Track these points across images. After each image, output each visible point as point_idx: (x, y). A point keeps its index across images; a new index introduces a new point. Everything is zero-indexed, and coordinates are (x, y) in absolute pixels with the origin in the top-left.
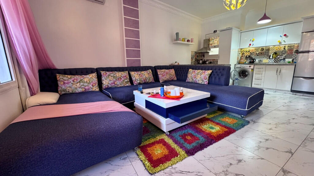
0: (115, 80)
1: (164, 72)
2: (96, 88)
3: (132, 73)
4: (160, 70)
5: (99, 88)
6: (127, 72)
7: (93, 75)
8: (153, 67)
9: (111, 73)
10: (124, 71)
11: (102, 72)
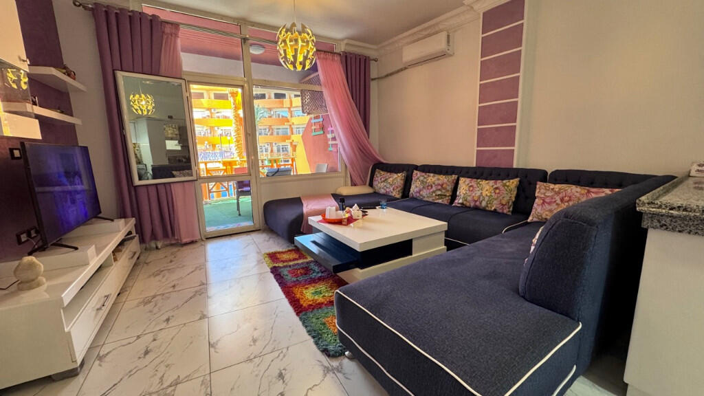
0: (422, 187)
1: (558, 193)
2: (396, 194)
3: (462, 180)
4: (545, 184)
5: (401, 195)
6: (454, 177)
7: (399, 175)
8: (545, 172)
9: (424, 174)
10: (451, 175)
11: (415, 172)
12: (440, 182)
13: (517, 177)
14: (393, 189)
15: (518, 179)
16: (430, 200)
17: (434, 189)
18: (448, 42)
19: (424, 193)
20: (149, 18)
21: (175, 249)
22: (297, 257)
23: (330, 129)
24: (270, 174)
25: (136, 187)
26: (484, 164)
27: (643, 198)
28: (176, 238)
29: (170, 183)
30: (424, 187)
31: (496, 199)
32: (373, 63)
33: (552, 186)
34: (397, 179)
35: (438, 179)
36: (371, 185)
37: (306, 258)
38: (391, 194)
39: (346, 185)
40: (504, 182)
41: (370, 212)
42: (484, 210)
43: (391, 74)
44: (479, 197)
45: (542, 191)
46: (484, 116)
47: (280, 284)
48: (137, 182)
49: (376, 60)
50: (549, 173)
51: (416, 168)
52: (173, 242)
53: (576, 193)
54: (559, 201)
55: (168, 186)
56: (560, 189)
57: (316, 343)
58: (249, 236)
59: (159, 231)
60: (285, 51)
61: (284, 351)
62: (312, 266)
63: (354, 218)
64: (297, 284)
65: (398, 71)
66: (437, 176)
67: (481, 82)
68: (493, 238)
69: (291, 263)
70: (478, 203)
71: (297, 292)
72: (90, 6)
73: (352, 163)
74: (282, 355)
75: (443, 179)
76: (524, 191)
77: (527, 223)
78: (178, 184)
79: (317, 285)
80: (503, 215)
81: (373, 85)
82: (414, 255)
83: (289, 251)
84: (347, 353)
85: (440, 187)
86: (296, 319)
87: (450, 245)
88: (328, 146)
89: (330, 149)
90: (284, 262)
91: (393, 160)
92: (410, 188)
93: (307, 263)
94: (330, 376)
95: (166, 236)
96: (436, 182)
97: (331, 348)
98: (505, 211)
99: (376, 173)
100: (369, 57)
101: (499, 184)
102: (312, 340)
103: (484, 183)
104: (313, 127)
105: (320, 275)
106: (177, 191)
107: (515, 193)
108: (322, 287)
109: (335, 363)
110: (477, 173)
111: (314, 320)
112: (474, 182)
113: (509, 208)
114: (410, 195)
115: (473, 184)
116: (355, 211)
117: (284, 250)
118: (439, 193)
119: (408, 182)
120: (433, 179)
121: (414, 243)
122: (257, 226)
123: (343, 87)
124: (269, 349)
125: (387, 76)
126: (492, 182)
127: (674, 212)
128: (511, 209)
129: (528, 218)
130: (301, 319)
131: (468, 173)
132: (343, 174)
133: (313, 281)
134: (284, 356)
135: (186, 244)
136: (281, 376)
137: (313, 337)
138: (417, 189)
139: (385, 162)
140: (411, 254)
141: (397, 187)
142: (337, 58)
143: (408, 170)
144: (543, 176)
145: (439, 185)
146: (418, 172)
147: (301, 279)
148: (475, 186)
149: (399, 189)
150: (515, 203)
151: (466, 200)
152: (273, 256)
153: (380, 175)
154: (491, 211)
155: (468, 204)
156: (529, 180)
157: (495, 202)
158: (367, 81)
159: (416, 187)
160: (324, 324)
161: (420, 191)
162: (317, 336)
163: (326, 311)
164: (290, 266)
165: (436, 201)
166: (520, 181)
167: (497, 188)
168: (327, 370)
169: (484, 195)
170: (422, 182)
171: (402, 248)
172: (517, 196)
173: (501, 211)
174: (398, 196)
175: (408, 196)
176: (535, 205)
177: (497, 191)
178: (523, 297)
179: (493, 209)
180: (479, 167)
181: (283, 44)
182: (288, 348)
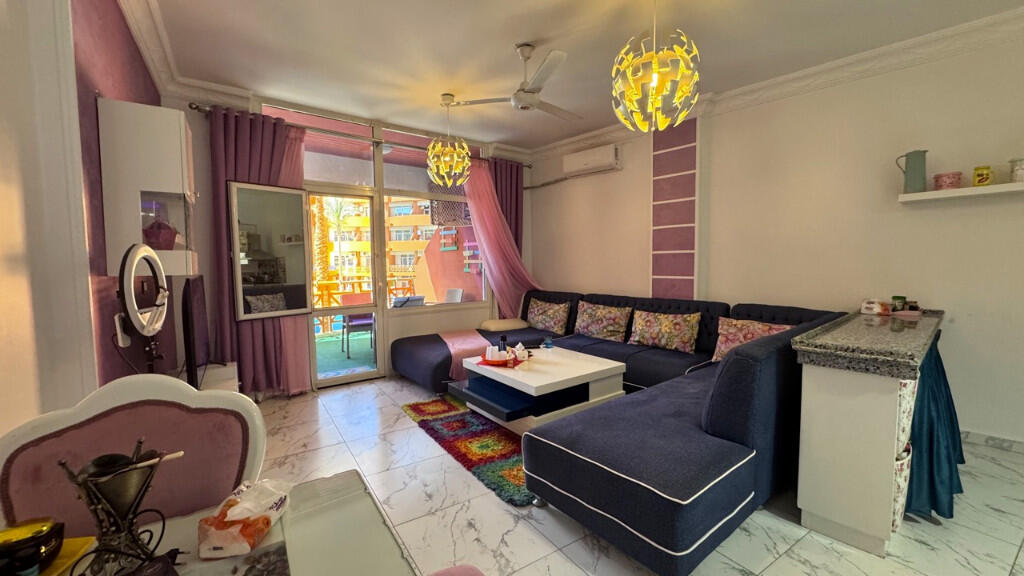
0: (590, 321)
1: (741, 330)
2: (558, 330)
3: (637, 313)
4: (727, 320)
5: (564, 331)
6: (628, 309)
7: (562, 306)
8: (728, 306)
9: (591, 306)
10: (625, 307)
11: (581, 303)
12: (612, 316)
13: (698, 311)
14: (555, 323)
15: (699, 314)
16: (601, 337)
17: (605, 323)
18: (616, 155)
19: (594, 329)
20: (273, 121)
21: (283, 403)
22: (446, 408)
23: (466, 244)
24: (399, 305)
25: (238, 323)
26: (661, 295)
27: (797, 338)
28: (282, 388)
29: (279, 317)
30: (593, 322)
31: (676, 336)
32: (526, 170)
33: (735, 322)
34: (559, 311)
35: (610, 312)
36: (524, 317)
37: (457, 409)
38: (551, 330)
39: (492, 318)
40: (685, 316)
41: (534, 351)
42: (663, 349)
43: (548, 184)
44: (658, 334)
45: (725, 327)
46: (659, 240)
47: (436, 439)
48: (242, 316)
49: (530, 167)
50: (732, 307)
51: (582, 297)
52: (276, 394)
53: (758, 329)
54: (742, 339)
55: (276, 321)
56: (743, 325)
57: (499, 495)
58: (373, 386)
59: (262, 378)
60: (438, 167)
61: (467, 503)
62: (468, 418)
63: (519, 359)
64: (457, 438)
65: (557, 181)
66: (608, 309)
67: (656, 203)
68: (675, 379)
69: (442, 416)
70: (656, 341)
71: (462, 446)
72: (208, 109)
73: (501, 292)
74: (465, 508)
75: (615, 312)
76: (706, 326)
77: (711, 363)
78: (289, 318)
79: (481, 439)
80: (685, 354)
81: (527, 195)
82: (591, 401)
83: (433, 402)
84: (535, 502)
85: (612, 322)
86: (469, 474)
87: (628, 389)
88: (464, 265)
89: (467, 270)
90: (432, 414)
91: (550, 285)
92: (575, 322)
93: (462, 415)
94: (521, 523)
95: (270, 385)
96: (608, 316)
97: (516, 498)
98: (687, 350)
99: (532, 303)
100: (521, 164)
101: (679, 319)
102: (493, 493)
103: (662, 317)
104: (443, 241)
105: (481, 428)
106: (287, 327)
107: (697, 328)
108: (489, 440)
109: (524, 512)
110: (655, 305)
111: (489, 473)
112: (651, 317)
113: (691, 346)
114: (576, 331)
115: (650, 318)
116: (520, 350)
117: (427, 401)
118: (611, 328)
119: (572, 315)
120: (604, 312)
121: (592, 388)
122: (382, 373)
123: (491, 197)
124: (448, 502)
125: (543, 185)
126: (671, 317)
127: (818, 350)
128: (694, 348)
129: (711, 358)
130: (474, 474)
131: (643, 305)
132: (488, 304)
133: (475, 435)
134: (468, 508)
135: (294, 396)
136: (471, 525)
137: (494, 490)
138: (584, 324)
139: (540, 288)
140: (587, 399)
141: (559, 322)
142: (485, 165)
143: (572, 300)
144: (726, 311)
145: (610, 319)
146: (585, 304)
147: (460, 432)
148: (653, 320)
149: (561, 323)
150: (697, 341)
151: (643, 337)
152: (416, 408)
153: (536, 306)
154: (670, 350)
155: (645, 343)
156: (712, 314)
157: (676, 340)
158: (519, 190)
159: (583, 321)
160: (502, 477)
161: (588, 326)
162: (497, 488)
163: (500, 464)
164: (441, 419)
165: (608, 339)
166: (702, 316)
167: (676, 324)
168: (517, 518)
169: (663, 331)
170: (590, 316)
171: (577, 393)
172: (700, 333)
173: (682, 350)
174: (560, 333)
175: (572, 332)
176: (718, 343)
177: (678, 327)
178: (707, 432)
179: (673, 347)
180: (657, 299)
181: (436, 159)
182: (469, 501)
